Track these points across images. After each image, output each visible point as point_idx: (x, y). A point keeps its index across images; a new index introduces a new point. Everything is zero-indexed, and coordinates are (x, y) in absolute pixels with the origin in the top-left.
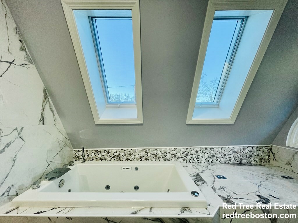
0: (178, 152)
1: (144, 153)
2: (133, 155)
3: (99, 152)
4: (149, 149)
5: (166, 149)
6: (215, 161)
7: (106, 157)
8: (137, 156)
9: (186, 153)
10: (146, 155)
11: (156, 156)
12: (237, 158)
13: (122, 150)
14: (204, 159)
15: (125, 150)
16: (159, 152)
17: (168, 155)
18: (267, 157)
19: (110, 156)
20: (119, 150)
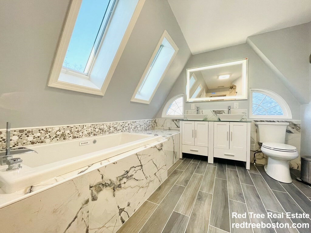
0: (118, 126)
1: (92, 129)
2: (81, 132)
3: (29, 132)
4: (97, 124)
5: (110, 123)
6: (137, 130)
7: (43, 138)
8: (86, 133)
9: (123, 126)
10: (94, 130)
11: (103, 131)
12: (145, 127)
13: (68, 127)
14: (132, 129)
15: (72, 127)
16: (105, 126)
17: (111, 128)
19: (50, 137)
20: (64, 128)
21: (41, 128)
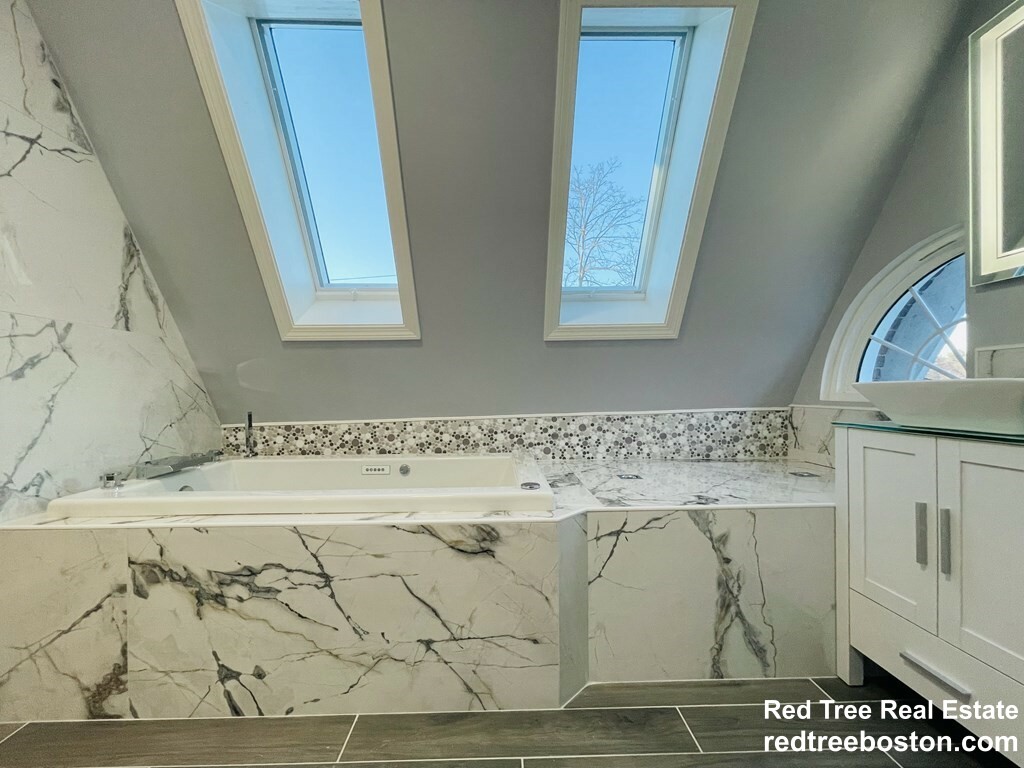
0: (528, 429)
1: (431, 433)
2: (399, 440)
3: (298, 430)
4: (446, 422)
5: (495, 420)
6: (635, 453)
7: (319, 445)
8: (411, 442)
9: (551, 431)
10: (437, 438)
11: (466, 442)
12: (697, 446)
13: (367, 424)
14: (602, 449)
15: (376, 425)
16: (474, 429)
17: (500, 437)
18: (781, 440)
19: (332, 445)
20: (359, 426)
21: (316, 423)
